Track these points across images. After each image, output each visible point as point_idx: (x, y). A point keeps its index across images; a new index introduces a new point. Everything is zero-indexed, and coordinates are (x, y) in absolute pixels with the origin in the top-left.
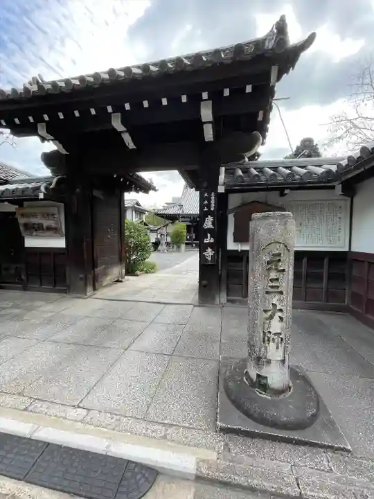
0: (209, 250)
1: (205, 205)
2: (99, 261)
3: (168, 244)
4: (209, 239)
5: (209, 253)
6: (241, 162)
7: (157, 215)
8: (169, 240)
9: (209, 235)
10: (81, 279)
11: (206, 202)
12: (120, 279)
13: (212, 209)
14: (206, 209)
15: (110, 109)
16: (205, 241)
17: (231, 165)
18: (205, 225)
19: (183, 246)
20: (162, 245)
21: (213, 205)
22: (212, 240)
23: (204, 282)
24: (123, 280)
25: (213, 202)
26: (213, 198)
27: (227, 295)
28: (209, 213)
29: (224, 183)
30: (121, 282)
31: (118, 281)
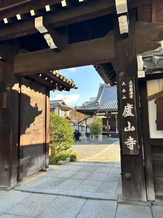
0: (131, 139)
1: (123, 94)
2: (24, 152)
3: (88, 135)
4: (130, 128)
5: (131, 142)
6: (158, 50)
7: (78, 111)
8: (89, 131)
9: (129, 123)
10: (6, 170)
11: (124, 91)
12: (44, 169)
13: (131, 97)
14: (124, 98)
15: (33, 13)
16: (126, 130)
17: (148, 54)
18: (124, 114)
19: (101, 137)
20: (83, 136)
21: (132, 93)
22: (133, 129)
23: (128, 175)
24: (47, 169)
25: (131, 90)
26: (131, 86)
27: (155, 191)
28: (129, 101)
29: (144, 68)
30: (45, 171)
31: (42, 170)
